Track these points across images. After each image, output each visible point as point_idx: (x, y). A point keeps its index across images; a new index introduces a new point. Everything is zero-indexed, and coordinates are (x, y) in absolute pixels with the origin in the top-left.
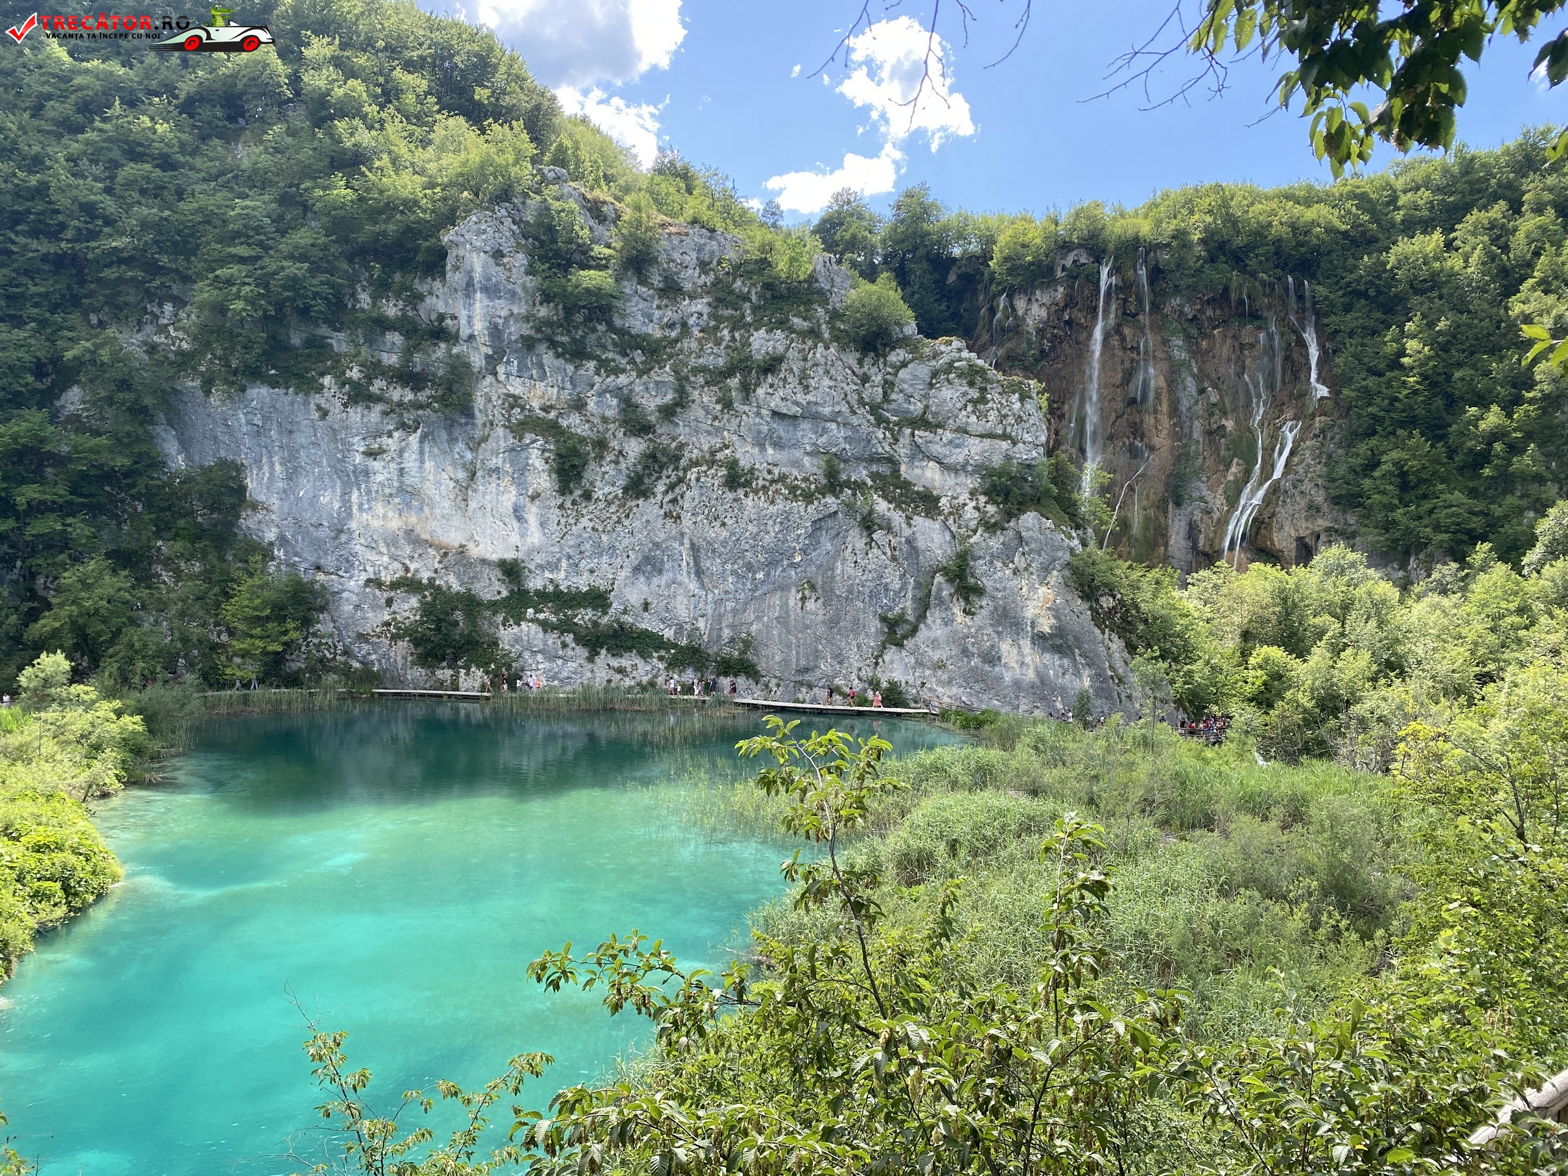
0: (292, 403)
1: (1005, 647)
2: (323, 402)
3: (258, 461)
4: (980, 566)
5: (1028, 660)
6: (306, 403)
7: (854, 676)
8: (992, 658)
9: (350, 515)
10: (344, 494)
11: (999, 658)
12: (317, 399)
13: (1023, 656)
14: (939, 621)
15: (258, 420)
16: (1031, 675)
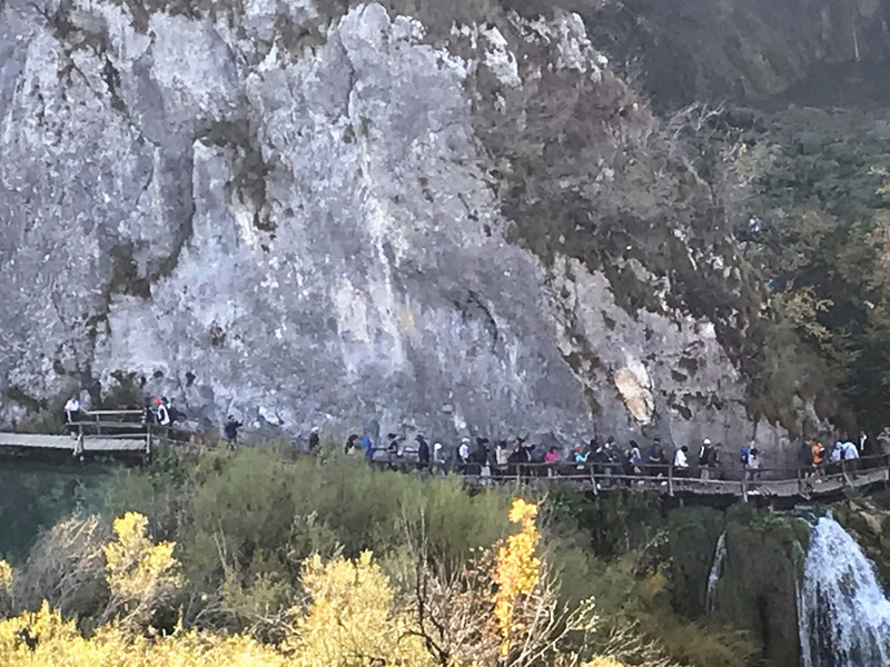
1: (344, 298)
4: (281, 123)
5: (389, 326)
7: (47, 364)
8: (317, 322)
11: (333, 323)
13: (378, 316)
14: (212, 242)
16: (397, 359)
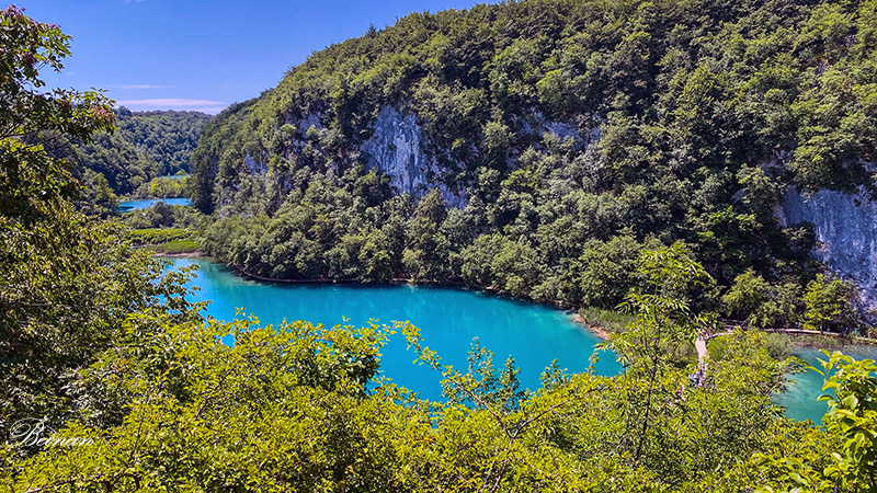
0: (841, 198)
2: (858, 198)
3: (822, 223)
6: (849, 199)
9: (869, 253)
10: (866, 242)
12: (855, 196)
15: (823, 205)
